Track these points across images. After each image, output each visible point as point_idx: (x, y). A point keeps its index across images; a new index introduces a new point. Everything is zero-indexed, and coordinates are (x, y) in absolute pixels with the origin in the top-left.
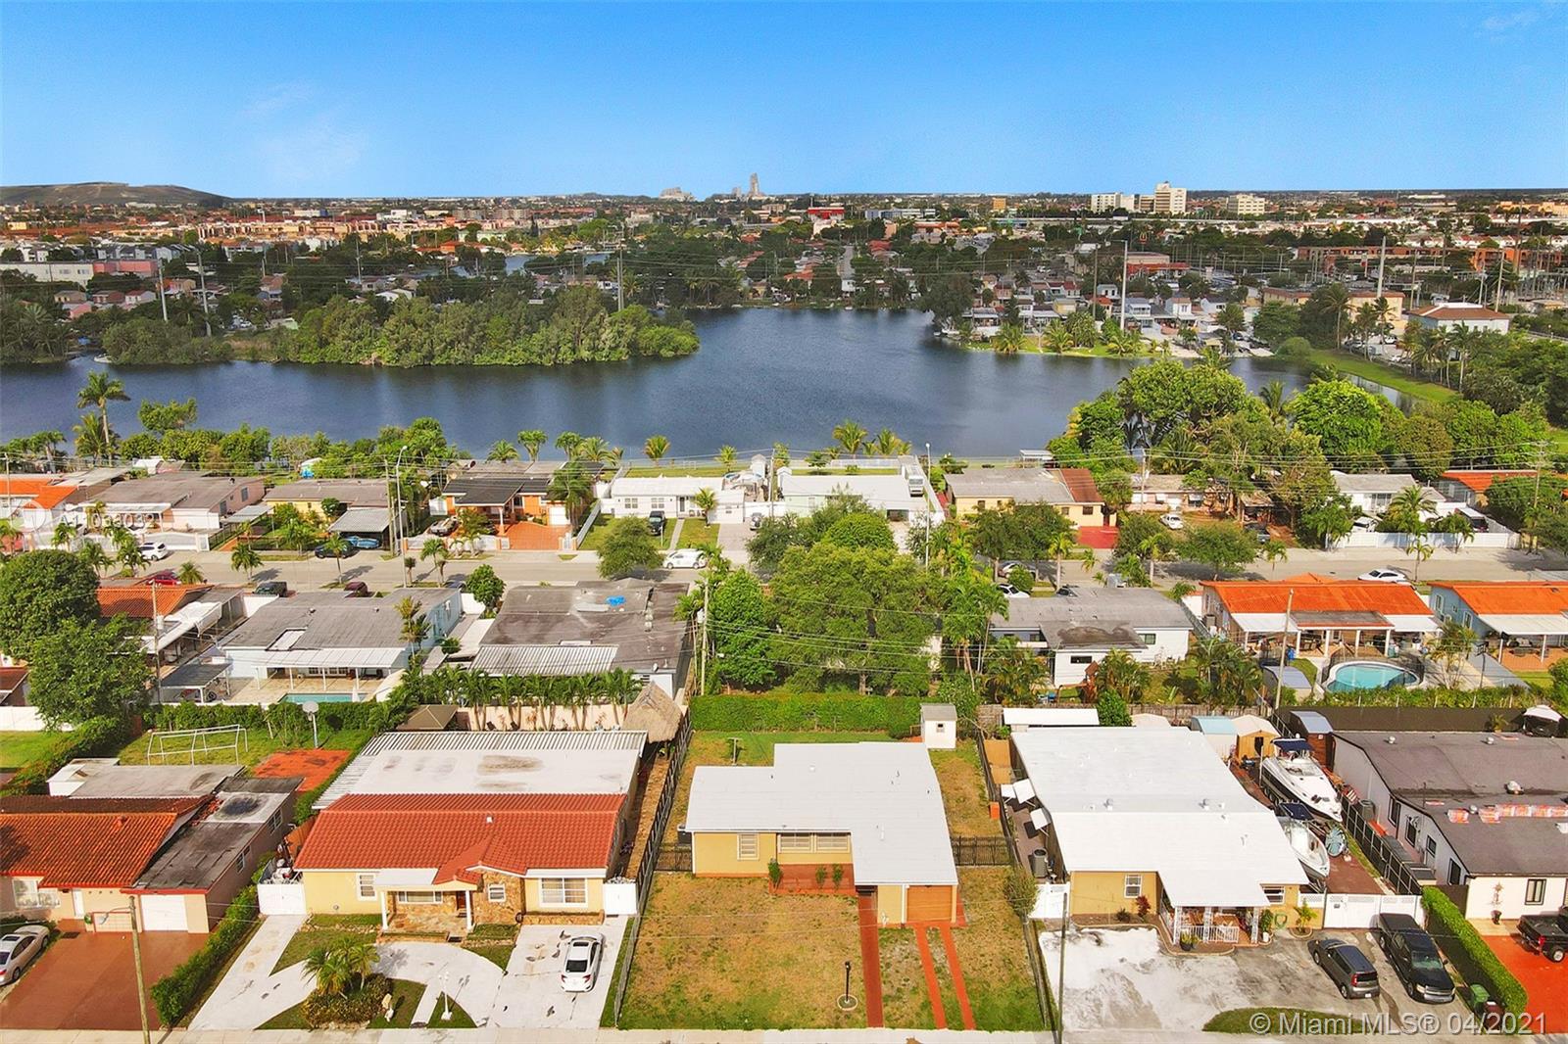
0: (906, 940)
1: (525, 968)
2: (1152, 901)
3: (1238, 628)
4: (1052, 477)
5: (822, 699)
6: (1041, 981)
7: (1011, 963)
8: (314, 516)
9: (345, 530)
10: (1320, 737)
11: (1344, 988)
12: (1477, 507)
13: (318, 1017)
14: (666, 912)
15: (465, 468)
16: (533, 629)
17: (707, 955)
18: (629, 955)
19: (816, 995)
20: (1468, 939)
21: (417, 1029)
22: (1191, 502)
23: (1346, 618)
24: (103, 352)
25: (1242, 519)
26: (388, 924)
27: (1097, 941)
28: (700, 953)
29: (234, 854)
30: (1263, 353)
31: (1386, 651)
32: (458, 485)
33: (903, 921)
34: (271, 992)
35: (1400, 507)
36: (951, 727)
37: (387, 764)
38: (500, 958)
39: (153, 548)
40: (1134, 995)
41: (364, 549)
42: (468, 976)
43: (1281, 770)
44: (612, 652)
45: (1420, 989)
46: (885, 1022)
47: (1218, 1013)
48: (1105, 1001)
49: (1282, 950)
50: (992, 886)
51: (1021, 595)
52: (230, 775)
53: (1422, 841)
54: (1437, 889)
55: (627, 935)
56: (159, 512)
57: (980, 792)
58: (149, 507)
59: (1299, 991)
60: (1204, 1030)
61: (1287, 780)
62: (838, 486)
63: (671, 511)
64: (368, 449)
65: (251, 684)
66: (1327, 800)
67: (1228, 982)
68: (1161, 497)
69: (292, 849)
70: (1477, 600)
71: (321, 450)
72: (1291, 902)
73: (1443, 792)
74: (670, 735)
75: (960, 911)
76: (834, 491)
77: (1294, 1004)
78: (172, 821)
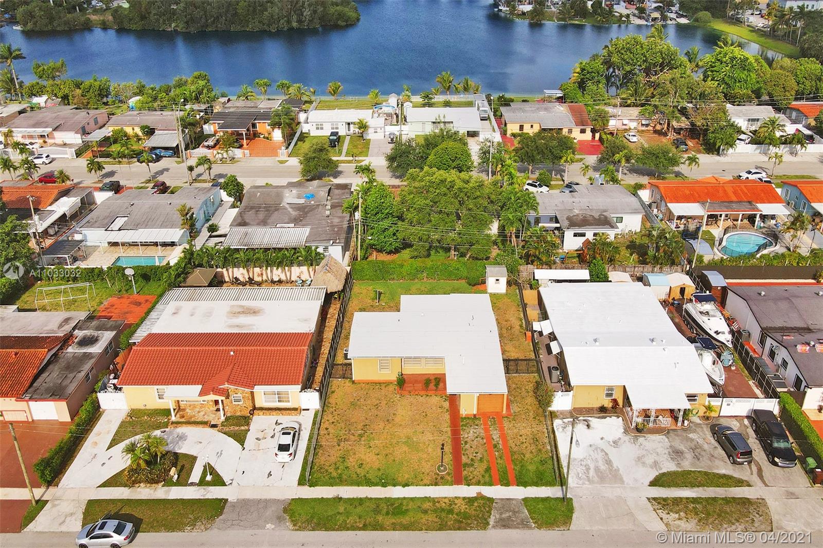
0: (477, 425)
1: (255, 445)
2: (620, 402)
3: (670, 212)
4: (562, 109)
5: (429, 262)
6: (555, 452)
7: (537, 441)
8: (137, 136)
9: (154, 146)
10: (719, 288)
11: (731, 458)
12: (808, 127)
13: (133, 481)
14: (337, 407)
15: (224, 103)
16: (261, 216)
17: (361, 436)
18: (315, 436)
19: (424, 464)
20: (807, 430)
21: (192, 487)
22: (642, 125)
23: (734, 205)
24: (16, 23)
25: (672, 136)
26: (175, 416)
27: (587, 426)
28: (356, 435)
29: (83, 374)
30: (683, 21)
31: (756, 226)
32: (220, 116)
33: (475, 412)
34: (107, 462)
35: (766, 129)
36: (503, 281)
37: (173, 311)
38: (240, 439)
39: (42, 158)
40: (609, 462)
41: (166, 157)
42: (222, 451)
43: (697, 313)
44: (306, 231)
45: (776, 460)
46: (464, 481)
47: (658, 474)
48: (592, 466)
49: (695, 431)
50: (527, 388)
51: (544, 189)
52: (81, 319)
53: (778, 360)
54: (788, 395)
55: (314, 423)
56: (46, 134)
57: (520, 323)
58: (39, 131)
59: (704, 459)
60: (649, 486)
61: (700, 319)
62: (439, 117)
63: (342, 132)
64: (168, 91)
65: (98, 250)
66: (723, 333)
67: (664, 452)
68: (625, 122)
69: (119, 366)
70: (811, 194)
71: (140, 91)
72: (702, 402)
73: (792, 329)
74: (340, 288)
75: (508, 406)
76: (436, 119)
77: (702, 467)
78: (44, 354)
